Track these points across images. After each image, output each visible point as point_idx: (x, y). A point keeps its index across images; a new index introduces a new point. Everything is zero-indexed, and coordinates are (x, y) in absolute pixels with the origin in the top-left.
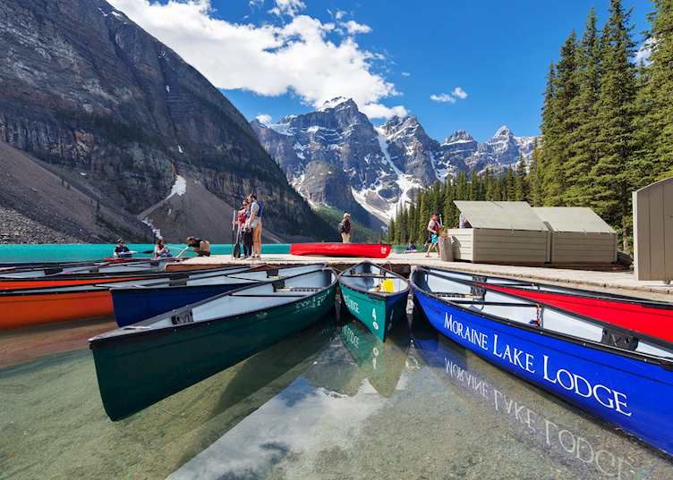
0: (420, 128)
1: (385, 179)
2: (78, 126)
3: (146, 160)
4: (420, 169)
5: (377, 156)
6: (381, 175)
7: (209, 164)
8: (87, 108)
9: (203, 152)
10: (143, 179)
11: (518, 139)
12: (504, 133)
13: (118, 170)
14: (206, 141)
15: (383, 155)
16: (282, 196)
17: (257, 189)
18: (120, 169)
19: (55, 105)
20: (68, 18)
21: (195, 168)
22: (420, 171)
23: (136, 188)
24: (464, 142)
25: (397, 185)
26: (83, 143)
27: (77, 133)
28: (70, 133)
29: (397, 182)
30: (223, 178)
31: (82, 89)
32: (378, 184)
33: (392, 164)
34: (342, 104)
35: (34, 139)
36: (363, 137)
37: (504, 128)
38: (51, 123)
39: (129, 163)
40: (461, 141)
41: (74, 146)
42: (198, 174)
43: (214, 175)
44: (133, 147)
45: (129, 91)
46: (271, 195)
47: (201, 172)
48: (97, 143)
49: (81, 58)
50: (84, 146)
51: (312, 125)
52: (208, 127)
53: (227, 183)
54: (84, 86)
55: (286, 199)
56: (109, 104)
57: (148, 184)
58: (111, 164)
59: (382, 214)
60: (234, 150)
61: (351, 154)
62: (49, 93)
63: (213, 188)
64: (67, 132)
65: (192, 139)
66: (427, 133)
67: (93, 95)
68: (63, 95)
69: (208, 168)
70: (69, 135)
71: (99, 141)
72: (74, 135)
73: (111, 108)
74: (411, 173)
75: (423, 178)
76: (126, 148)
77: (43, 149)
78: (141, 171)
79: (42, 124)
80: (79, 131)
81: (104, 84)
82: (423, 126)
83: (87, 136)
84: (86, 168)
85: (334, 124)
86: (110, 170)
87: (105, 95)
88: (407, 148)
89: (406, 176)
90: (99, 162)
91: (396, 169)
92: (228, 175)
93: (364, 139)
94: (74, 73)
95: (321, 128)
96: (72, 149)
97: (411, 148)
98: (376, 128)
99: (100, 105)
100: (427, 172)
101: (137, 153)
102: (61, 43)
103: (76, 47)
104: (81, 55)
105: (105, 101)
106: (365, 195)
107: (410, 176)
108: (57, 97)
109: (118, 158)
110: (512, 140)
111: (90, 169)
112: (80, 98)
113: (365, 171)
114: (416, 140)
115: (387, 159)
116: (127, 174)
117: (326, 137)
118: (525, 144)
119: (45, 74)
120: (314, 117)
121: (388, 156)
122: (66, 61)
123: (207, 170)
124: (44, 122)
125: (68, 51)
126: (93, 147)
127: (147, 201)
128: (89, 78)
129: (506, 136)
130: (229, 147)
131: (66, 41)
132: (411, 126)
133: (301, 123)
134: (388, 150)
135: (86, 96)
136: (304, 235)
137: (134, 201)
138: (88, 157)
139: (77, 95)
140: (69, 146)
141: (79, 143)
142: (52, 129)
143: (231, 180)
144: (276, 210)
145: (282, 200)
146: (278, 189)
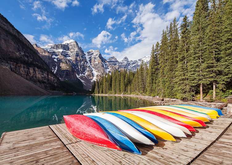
0: (100, 55)
1: (89, 71)
5: (85, 63)
6: (87, 69)
7: (12, 60)
14: (10, 50)
17: (37, 72)
21: (5, 61)
22: (100, 69)
24: (114, 60)
25: (92, 73)
30: (20, 67)
32: (86, 72)
33: (91, 66)
34: (72, 42)
43: (15, 65)
46: (43, 75)
47: (8, 63)
51: (60, 49)
53: (22, 69)
55: (50, 77)
60: (25, 55)
63: (15, 71)
75: (101, 71)
89: (95, 70)
91: (92, 68)
92: (22, 65)
95: (64, 50)
97: (97, 61)
98: (85, 53)
100: (102, 69)
106: (81, 77)
107: (97, 70)
110: (128, 61)
113: (81, 68)
114: (99, 58)
115: (89, 64)
117: (65, 54)
120: (60, 46)
123: (12, 63)
130: (23, 53)
132: (97, 53)
133: (55, 47)
134: (89, 61)
143: (24, 67)
144: (46, 81)
145: (48, 77)
146: (46, 72)
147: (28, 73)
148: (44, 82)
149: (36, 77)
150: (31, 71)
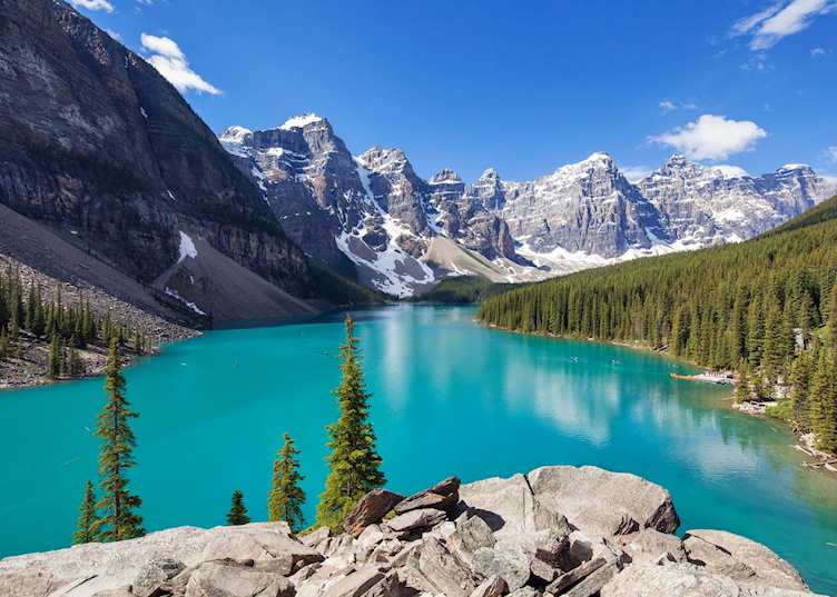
0: (408, 165)
1: (370, 222)
2: (62, 169)
3: (152, 216)
4: (409, 213)
5: (359, 194)
6: (364, 217)
7: (211, 216)
8: (64, 142)
9: (202, 200)
10: (151, 239)
11: (505, 184)
12: (490, 176)
13: (120, 228)
14: (205, 186)
15: (365, 193)
16: (289, 252)
17: (266, 246)
18: (123, 225)
19: (23, 137)
20: (29, 17)
21: (197, 222)
22: (410, 215)
23: (145, 251)
24: (452, 182)
25: (384, 231)
26: (69, 190)
27: (61, 179)
28: (50, 177)
29: (384, 226)
30: (229, 233)
31: (59, 118)
32: (361, 227)
33: (376, 204)
34: (314, 124)
35: (9, 187)
36: (340, 168)
37: (490, 170)
38: (26, 165)
39: (133, 220)
40: (448, 182)
41: (57, 196)
42: (201, 229)
43: (217, 230)
44: (136, 199)
45: (111, 120)
46: (280, 252)
47: (203, 225)
48: (88, 192)
49: (56, 77)
50: (70, 195)
51: (274, 147)
52: (207, 169)
53: (233, 240)
54: (61, 115)
55: (293, 257)
56: (92, 138)
57: (157, 245)
58: (112, 221)
59: (369, 264)
60: (237, 199)
61: (327, 189)
62: (13, 121)
63: (219, 245)
64: (47, 177)
65: (186, 182)
66: (415, 171)
67: (72, 126)
68: (32, 124)
69: (211, 220)
70: (49, 181)
71: (89, 188)
72: (56, 181)
73: (95, 144)
74: (399, 215)
75: (412, 223)
76: (127, 200)
77: (22, 200)
78: (148, 229)
79: (14, 166)
80: (64, 176)
81: (85, 112)
82: (411, 163)
83: (73, 182)
84: (78, 224)
85: (304, 147)
86: (112, 228)
87: (87, 126)
88: (394, 186)
89: (393, 220)
90: (95, 217)
91: (381, 211)
92: (235, 230)
93: (343, 171)
94: (47, 95)
95: (288, 152)
96: (55, 199)
97: (398, 186)
98: (355, 158)
99: (81, 139)
100: (417, 217)
101: (141, 206)
102: (30, 55)
103: (51, 63)
104: (56, 73)
105: (87, 135)
106: (347, 241)
107: (398, 220)
108: (23, 127)
109: (119, 212)
110: (498, 185)
111: (81, 225)
112: (56, 130)
113: (345, 211)
114: (403, 178)
115: (370, 199)
116: (134, 233)
117: (291, 163)
118: (511, 190)
119: (7, 95)
120: (275, 136)
121: (370, 194)
122: (36, 79)
123: (211, 223)
124: (16, 163)
125: (40, 65)
126: (83, 198)
127: (158, 266)
128: (67, 104)
129: (493, 179)
130: (232, 194)
131: (37, 52)
132: (397, 161)
133: (259, 142)
134: (371, 186)
135: (64, 127)
136: (315, 297)
137: (145, 267)
138: (78, 209)
139: (50, 125)
140: (51, 195)
141: (64, 191)
142: (28, 173)
143: (238, 236)
144: (285, 270)
145: (290, 258)
146: (286, 245)
147: (246, 250)
148: (283, 275)
149: (264, 260)
150: (254, 244)
